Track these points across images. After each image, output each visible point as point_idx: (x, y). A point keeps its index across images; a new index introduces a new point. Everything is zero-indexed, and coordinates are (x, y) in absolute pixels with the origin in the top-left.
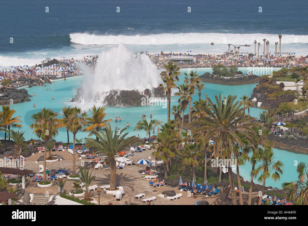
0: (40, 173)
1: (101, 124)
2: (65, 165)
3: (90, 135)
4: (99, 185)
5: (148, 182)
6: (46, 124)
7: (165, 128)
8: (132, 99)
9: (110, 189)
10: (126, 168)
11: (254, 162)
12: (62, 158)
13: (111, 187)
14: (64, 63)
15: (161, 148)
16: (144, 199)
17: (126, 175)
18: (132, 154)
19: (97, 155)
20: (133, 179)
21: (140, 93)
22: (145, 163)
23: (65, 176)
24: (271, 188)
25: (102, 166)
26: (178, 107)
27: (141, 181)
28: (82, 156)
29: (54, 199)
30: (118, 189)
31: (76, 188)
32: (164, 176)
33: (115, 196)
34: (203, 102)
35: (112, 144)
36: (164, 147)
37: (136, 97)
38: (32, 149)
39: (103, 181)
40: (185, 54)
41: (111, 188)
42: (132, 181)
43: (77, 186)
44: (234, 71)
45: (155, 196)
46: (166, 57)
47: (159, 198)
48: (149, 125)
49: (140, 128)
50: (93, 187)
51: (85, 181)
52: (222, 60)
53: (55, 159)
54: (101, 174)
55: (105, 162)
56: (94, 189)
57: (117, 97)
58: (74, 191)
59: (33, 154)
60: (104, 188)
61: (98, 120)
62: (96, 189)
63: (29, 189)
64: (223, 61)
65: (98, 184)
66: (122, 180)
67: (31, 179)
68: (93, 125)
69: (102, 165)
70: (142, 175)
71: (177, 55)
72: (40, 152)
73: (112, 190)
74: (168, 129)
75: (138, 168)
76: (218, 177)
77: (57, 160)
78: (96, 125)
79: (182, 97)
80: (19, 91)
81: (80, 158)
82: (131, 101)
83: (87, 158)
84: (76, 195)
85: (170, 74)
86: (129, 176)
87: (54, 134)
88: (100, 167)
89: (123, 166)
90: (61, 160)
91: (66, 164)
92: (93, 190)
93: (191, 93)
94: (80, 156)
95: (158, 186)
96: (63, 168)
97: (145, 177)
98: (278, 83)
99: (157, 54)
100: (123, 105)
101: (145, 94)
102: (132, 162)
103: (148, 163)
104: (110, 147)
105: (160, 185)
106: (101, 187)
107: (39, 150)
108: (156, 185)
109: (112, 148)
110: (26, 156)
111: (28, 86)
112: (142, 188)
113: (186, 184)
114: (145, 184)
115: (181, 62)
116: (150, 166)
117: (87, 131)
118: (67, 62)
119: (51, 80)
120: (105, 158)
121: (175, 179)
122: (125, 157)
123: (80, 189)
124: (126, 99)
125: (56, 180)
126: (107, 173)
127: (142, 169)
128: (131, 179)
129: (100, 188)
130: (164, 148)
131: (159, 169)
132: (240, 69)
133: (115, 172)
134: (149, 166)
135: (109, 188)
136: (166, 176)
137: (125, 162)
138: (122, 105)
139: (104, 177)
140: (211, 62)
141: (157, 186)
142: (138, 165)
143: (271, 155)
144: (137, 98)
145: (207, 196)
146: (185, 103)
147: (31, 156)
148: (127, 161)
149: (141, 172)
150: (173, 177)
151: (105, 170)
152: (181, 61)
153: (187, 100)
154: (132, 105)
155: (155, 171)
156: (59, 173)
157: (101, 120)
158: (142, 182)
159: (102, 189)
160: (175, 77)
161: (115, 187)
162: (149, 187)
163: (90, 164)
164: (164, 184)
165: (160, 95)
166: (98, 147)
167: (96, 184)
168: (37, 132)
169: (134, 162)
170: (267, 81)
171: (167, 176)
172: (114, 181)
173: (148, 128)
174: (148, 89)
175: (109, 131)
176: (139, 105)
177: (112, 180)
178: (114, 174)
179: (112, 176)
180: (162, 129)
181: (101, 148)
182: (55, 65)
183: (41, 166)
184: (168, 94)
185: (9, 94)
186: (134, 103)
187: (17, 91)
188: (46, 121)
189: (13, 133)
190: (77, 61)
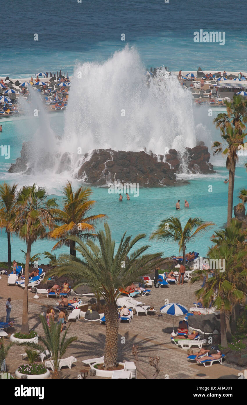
3: (56, 247)
4: (79, 356)
5: (184, 354)
7: (224, 237)
8: (141, 171)
9: (104, 367)
10: (136, 322)
13: (105, 362)
15: (215, 282)
17: (136, 336)
18: (147, 292)
19: (72, 291)
20: (153, 346)
21: (156, 159)
22: (178, 311)
23: (5, 334)
25: (84, 316)
27: (170, 352)
28: (39, 291)
30: (122, 367)
31: (32, 363)
32: (220, 343)
35: (112, 268)
36: (222, 279)
37: (149, 168)
39: (87, 349)
41: (105, 365)
42: (151, 351)
43: (33, 357)
46: (208, 82)
48: (185, 230)
49: (165, 236)
50: (68, 361)
51: (52, 346)
54: (82, 332)
55: (90, 307)
56: (70, 366)
57: (108, 166)
58: (28, 369)
60: (92, 364)
61: (76, 215)
62: (73, 365)
65: (77, 353)
66: (135, 349)
68: (66, 225)
69: (85, 313)
70: (172, 338)
73: (108, 370)
74: (232, 240)
75: (162, 321)
78: (70, 227)
81: (36, 297)
82: (137, 174)
83: (50, 297)
85: (236, 120)
86: (144, 340)
88: (79, 316)
89: (129, 317)
92: (67, 367)
94: (35, 292)
95: (208, 363)
97: (177, 342)
99: (190, 75)
100: (122, 183)
101: (167, 160)
102: (148, 309)
103: (184, 313)
104: (109, 276)
105: (212, 362)
106: (83, 361)
108: (202, 362)
109: (112, 277)
112: (172, 366)
114: (178, 359)
115: (242, 93)
116: (189, 320)
120: (90, 299)
121: (243, 350)
122: (131, 296)
123: (41, 365)
124: (128, 170)
126: (95, 330)
127: (169, 325)
128: (148, 345)
129: (83, 363)
130: (222, 281)
131: (207, 327)
133: (116, 331)
134: (185, 319)
135: (102, 364)
136: (224, 343)
137: (132, 308)
138: (119, 182)
139: (90, 339)
141: (204, 364)
142: (162, 315)
144: (151, 169)
148: (138, 306)
149: (168, 331)
150: (239, 345)
151: (90, 323)
152: (241, 90)
155: (199, 330)
157: (83, 215)
158: (172, 354)
159: (87, 365)
161: (115, 363)
162: (187, 364)
163: (58, 309)
164: (221, 359)
165: (199, 164)
166: (81, 274)
167: (73, 354)
169: (152, 309)
171: (226, 342)
172: (113, 350)
173: (182, 237)
174: (174, 150)
175: (107, 240)
176: (154, 184)
177: (110, 346)
178: (113, 335)
179: (110, 338)
180: (217, 239)
181: (88, 276)
184: (231, 163)
186: (145, 179)
190: (17, 83)
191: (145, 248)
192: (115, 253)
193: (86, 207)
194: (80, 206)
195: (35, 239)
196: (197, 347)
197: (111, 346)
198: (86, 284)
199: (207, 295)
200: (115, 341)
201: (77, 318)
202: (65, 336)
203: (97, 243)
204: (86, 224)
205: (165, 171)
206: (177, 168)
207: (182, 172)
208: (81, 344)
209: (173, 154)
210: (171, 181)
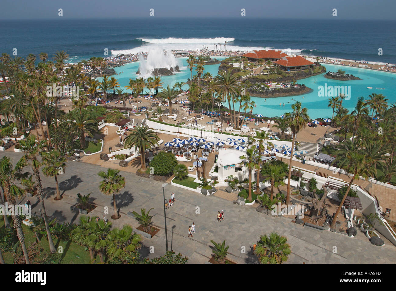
0: (134, 109)
1: (159, 85)
4: (164, 114)
8: (165, 72)
11: (241, 101)
12: (142, 102)
14: (127, 55)
16: (186, 119)
19: (158, 99)
20: (179, 110)
21: (168, 69)
22: (183, 103)
23: (146, 110)
24: (242, 112)
26: (196, 76)
27: (182, 111)
28: (151, 100)
29: (144, 121)
30: (174, 115)
31: (154, 116)
33: (173, 119)
34: (208, 74)
35: (170, 94)
37: (167, 72)
39: (165, 112)
41: (170, 115)
44: (208, 58)
45: (191, 118)
46: (174, 52)
47: (193, 119)
50: (162, 115)
54: (163, 108)
55: (163, 103)
57: (158, 72)
60: (167, 115)
61: (158, 83)
63: (131, 117)
64: (201, 53)
67: (131, 112)
71: (179, 51)
72: (130, 99)
76: (217, 108)
77: (140, 102)
78: (157, 86)
79: (199, 71)
84: (154, 119)
85: (191, 60)
88: (161, 105)
91: (144, 104)
93: (203, 70)
96: (143, 106)
97: (183, 109)
98: (230, 64)
100: (161, 75)
101: (170, 70)
102: (175, 102)
111: (113, 67)
113: (204, 112)
114: (185, 113)
116: (185, 104)
119: (123, 64)
120: (162, 101)
124: (162, 72)
125: (142, 112)
127: (181, 105)
128: (177, 110)
131: (189, 105)
132: (211, 57)
136: (194, 109)
139: (165, 110)
143: (250, 98)
145: (215, 117)
146: (200, 74)
149: (181, 107)
150: (197, 109)
151: (164, 106)
152: (182, 53)
153: (201, 72)
154: (165, 75)
156: (143, 108)
160: (194, 61)
161: (172, 115)
163: (156, 104)
164: (194, 112)
165: (177, 70)
170: (225, 63)
173: (180, 86)
175: (169, 88)
176: (168, 75)
180: (190, 86)
182: (124, 56)
183: (133, 106)
184: (191, 69)
185: (106, 71)
186: (166, 74)
187: (110, 70)
188: (138, 85)
189: (118, 90)
190: (133, 54)
192: (170, 91)
193: (159, 81)
199: (189, 99)
203: (166, 89)
205: (170, 72)
206: (173, 71)
209: (171, 68)
210: (172, 74)
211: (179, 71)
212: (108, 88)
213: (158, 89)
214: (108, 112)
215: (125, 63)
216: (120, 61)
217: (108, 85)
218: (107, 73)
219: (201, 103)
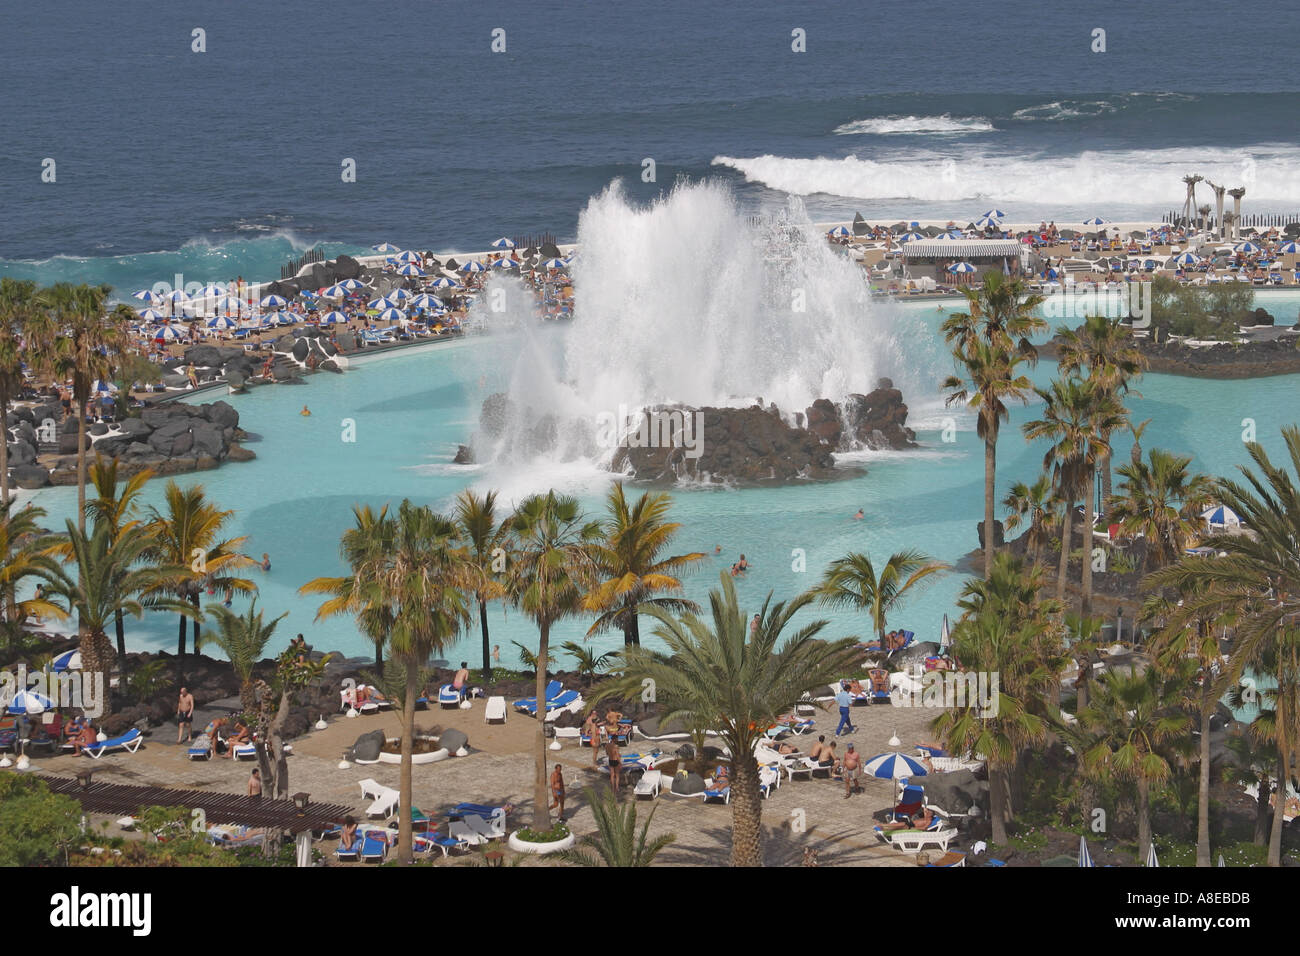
0: (370, 819)
1: (654, 578)
2: (483, 778)
3: (595, 630)
5: (909, 865)
6: (414, 577)
7: (987, 595)
8: (756, 451)
10: (790, 794)
12: (466, 746)
14: (391, 274)
18: (806, 726)
19: (635, 728)
21: (784, 424)
23: (496, 833)
25: (669, 786)
26: (1037, 492)
28: (560, 731)
32: (990, 836)
34: (1167, 466)
35: (743, 675)
37: (774, 443)
38: (311, 698)
40: (971, 226)
44: (1232, 310)
46: (879, 245)
48: (881, 584)
49: (836, 596)
52: (1156, 257)
53: (434, 747)
54: (670, 821)
55: (681, 764)
59: (321, 724)
61: (638, 558)
64: (1164, 259)
66: (811, 857)
68: (617, 579)
69: (671, 779)
71: (932, 232)
72: (352, 713)
74: (1006, 601)
76: (1259, 842)
77: (443, 751)
78: (628, 584)
79: (1066, 439)
80: (201, 411)
81: (555, 745)
82: (747, 458)
85: (994, 327)
87: (455, 627)
88: (660, 787)
90: (461, 752)
91: (491, 772)
93: (1109, 425)
94: (553, 735)
97: (890, 839)
99: (839, 230)
100: (713, 479)
101: (811, 423)
107: (348, 705)
110: (288, 734)
111: (232, 390)
115: (962, 268)
117: (587, 609)
118: (407, 271)
119: (338, 360)
120: (678, 746)
121: (1043, 849)
122: (771, 737)
124: (726, 450)
131: (955, 800)
133: (755, 818)
136: (999, 836)
137: (776, 763)
138: (707, 478)
140: (1103, 263)
144: (777, 445)
146: (1075, 472)
147: (313, 735)
150: (1034, 839)
151: (685, 801)
152: (959, 260)
153: (1088, 454)
154: (754, 479)
156: (466, 817)
157: (653, 554)
160: (1016, 341)
165: (884, 429)
166: (673, 690)
168: (369, 620)
171: (1003, 833)
172: (751, 861)
173: (876, 598)
174: (828, 400)
175: (730, 610)
176: (786, 478)
177: (743, 852)
178: (750, 827)
179: (743, 835)
180: (970, 599)
181: (688, 695)
182: (351, 284)
183: (368, 785)
184: (987, 426)
185: (153, 429)
186: (765, 468)
187: (189, 413)
188: (414, 565)
189: (228, 621)
190: (452, 265)
191: (817, 627)
192: (747, 641)
193: (659, 538)
194: (646, 537)
195: (558, 616)
196: (936, 846)
197: (746, 853)
198: (687, 712)
199: (957, 728)
200: (754, 840)
201: (655, 791)
202: (644, 834)
203: (708, 620)
204: (661, 576)
206: (836, 439)
207: (847, 449)
208: (684, 852)
209: (824, 410)
210: (825, 471)
211: (902, 440)
212: (134, 597)
213: (646, 624)
214: (96, 840)
215: (358, 348)
216: (312, 335)
217: (135, 567)
218: (156, 450)
219: (1088, 781)
